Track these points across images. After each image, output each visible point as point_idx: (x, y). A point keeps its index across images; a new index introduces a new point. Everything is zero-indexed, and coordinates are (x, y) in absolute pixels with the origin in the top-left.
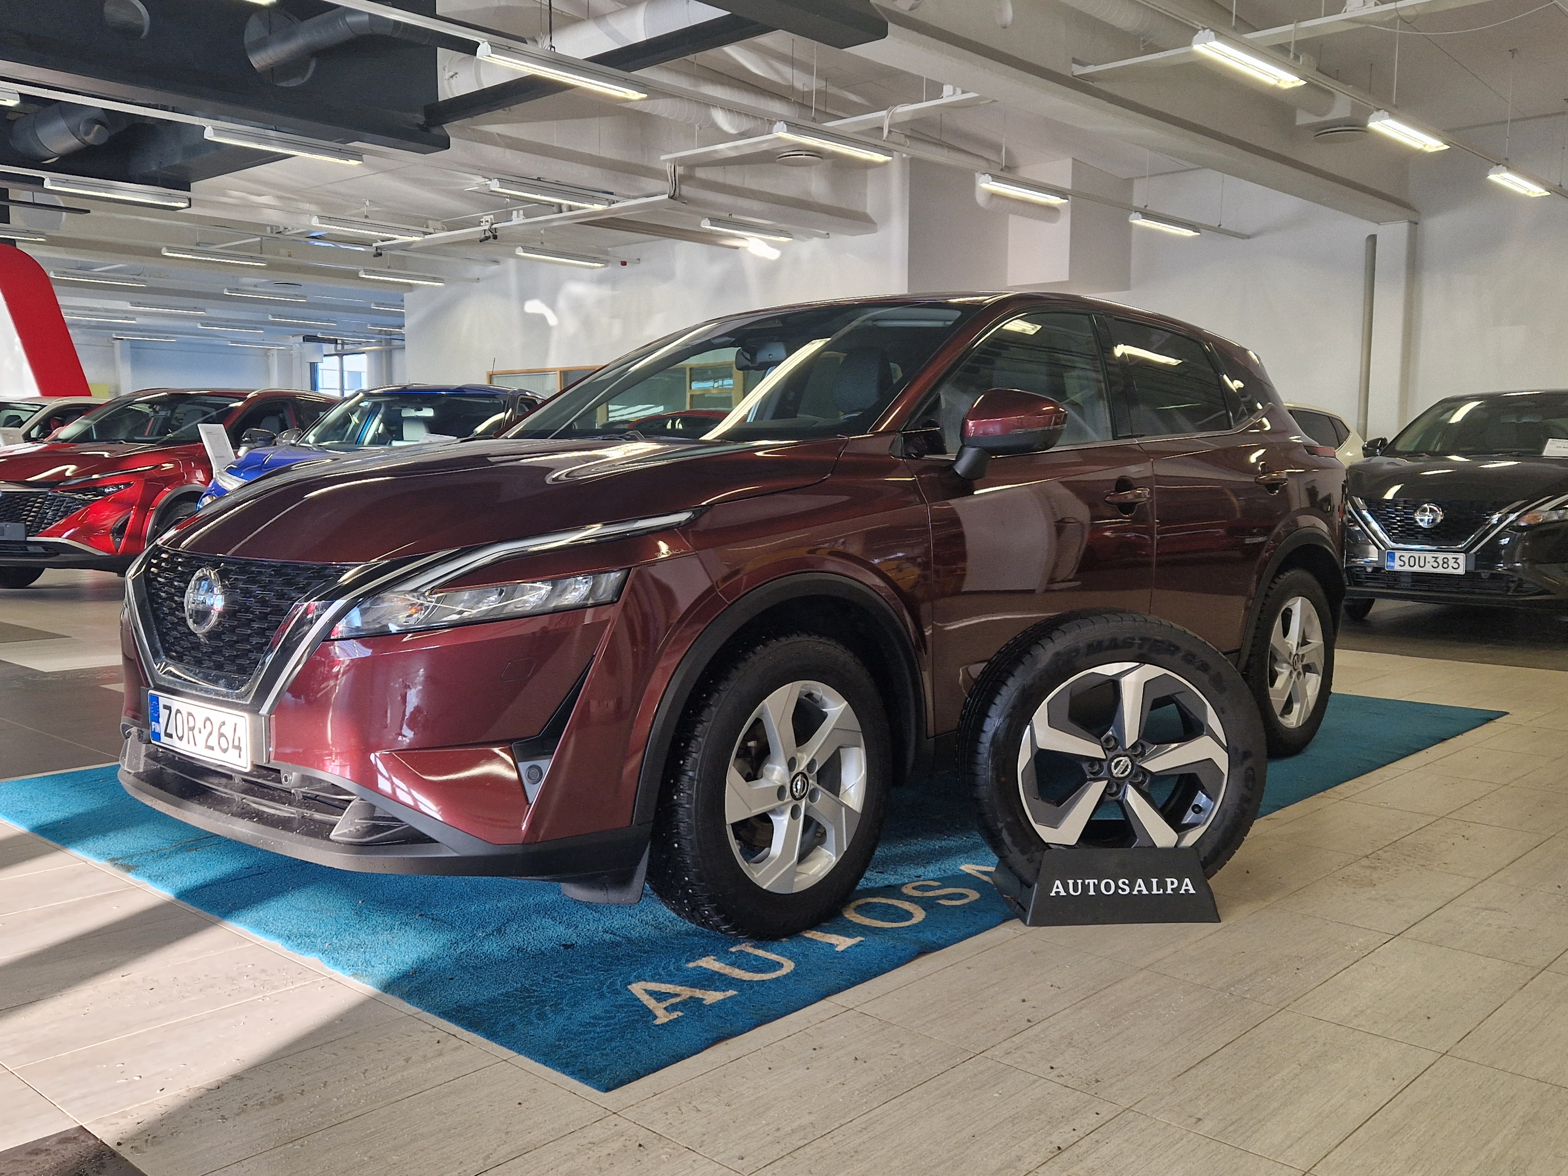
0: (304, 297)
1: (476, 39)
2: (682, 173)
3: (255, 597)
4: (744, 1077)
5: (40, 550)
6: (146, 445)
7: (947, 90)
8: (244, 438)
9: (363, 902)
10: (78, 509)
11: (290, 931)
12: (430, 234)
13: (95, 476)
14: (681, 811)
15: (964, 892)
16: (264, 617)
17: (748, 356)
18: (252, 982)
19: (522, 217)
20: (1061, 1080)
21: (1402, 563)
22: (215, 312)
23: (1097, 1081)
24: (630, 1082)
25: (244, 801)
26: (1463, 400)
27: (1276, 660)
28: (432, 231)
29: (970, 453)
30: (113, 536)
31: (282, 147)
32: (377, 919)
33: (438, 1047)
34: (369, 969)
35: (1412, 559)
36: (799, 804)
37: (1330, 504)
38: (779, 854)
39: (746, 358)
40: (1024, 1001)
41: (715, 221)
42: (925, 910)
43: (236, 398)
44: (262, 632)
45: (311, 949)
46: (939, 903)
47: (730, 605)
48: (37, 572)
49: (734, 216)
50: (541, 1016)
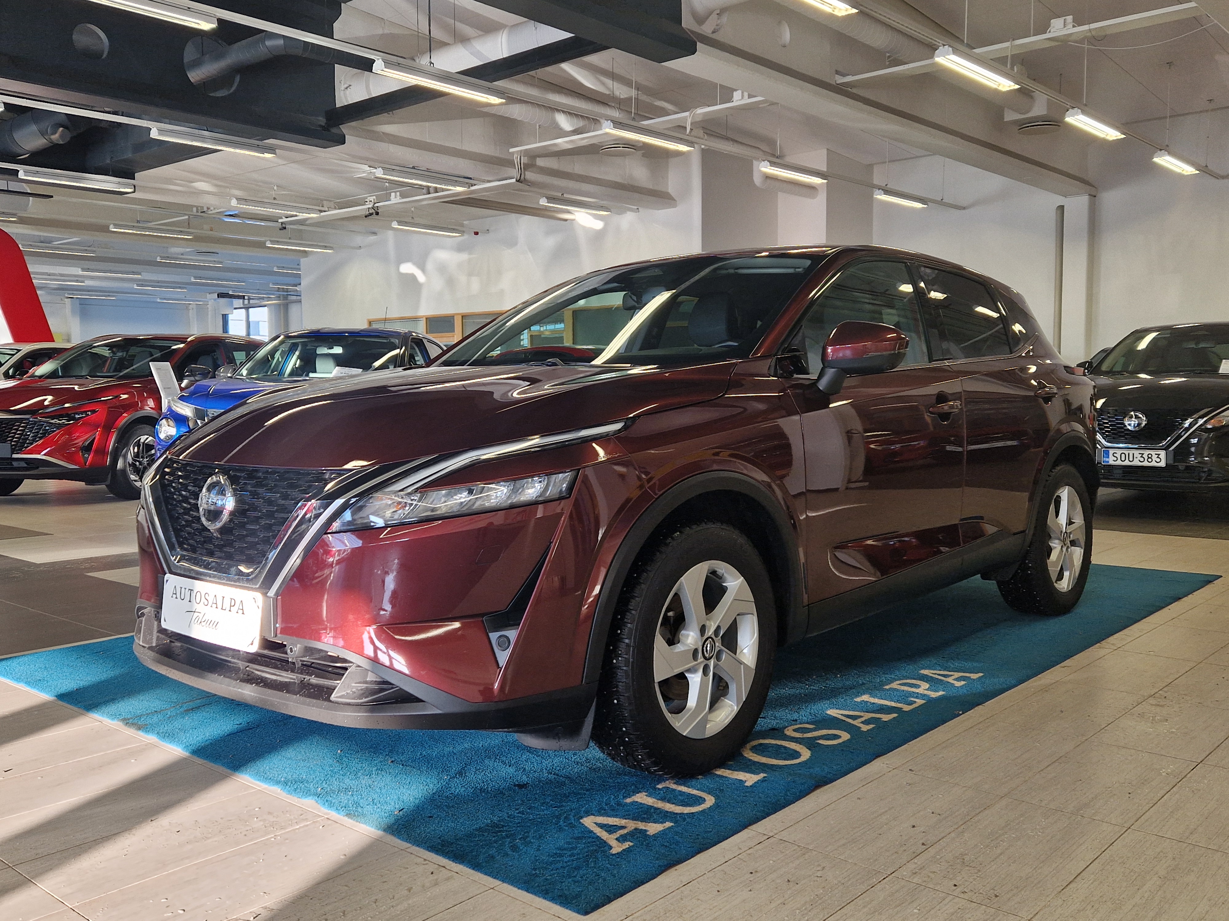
0: (221, 263)
1: (372, 57)
2: (526, 162)
3: (263, 498)
4: (698, 899)
5: (23, 464)
6: (106, 380)
7: (737, 95)
8: (186, 372)
9: (341, 751)
10: (55, 431)
11: (285, 778)
12: (325, 211)
13: (67, 405)
14: (620, 673)
15: (836, 733)
16: (270, 515)
17: (635, 298)
18: (262, 823)
19: (398, 197)
20: (965, 896)
21: (1115, 459)
22: (147, 275)
23: (996, 896)
24: (603, 906)
25: (247, 669)
26: (1147, 331)
27: (1051, 537)
28: (327, 209)
29: (830, 373)
30: (82, 452)
31: (213, 144)
32: (355, 764)
33: (432, 877)
34: (360, 809)
35: (1123, 455)
36: (709, 664)
37: (1082, 413)
38: (695, 705)
39: (633, 300)
40: (914, 827)
41: (551, 199)
42: (810, 749)
43: (179, 341)
44: (269, 527)
45: (307, 793)
46: (818, 743)
47: (657, 499)
48: (18, 482)
49: (565, 195)
50: (514, 848)
